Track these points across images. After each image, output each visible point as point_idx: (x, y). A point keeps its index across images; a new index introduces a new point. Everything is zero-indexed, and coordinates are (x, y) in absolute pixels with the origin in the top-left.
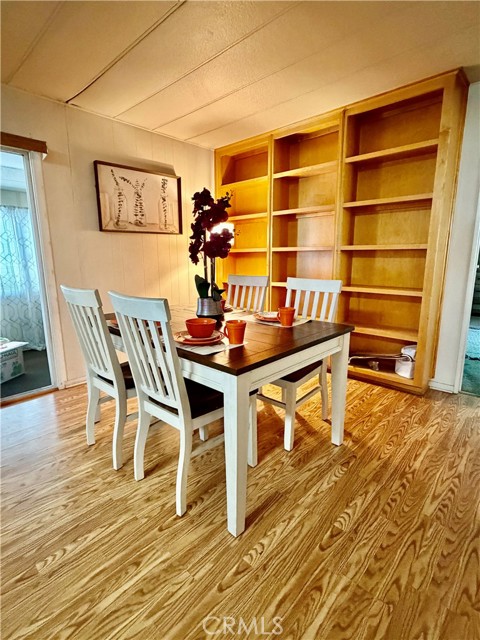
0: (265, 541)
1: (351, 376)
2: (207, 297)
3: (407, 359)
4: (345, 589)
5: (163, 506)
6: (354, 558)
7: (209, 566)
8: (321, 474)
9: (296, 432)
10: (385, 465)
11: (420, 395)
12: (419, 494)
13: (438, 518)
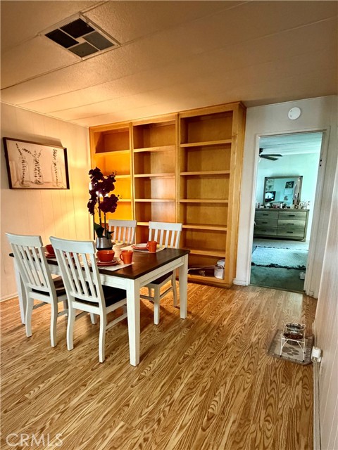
0: (151, 366)
1: (190, 281)
2: (103, 237)
3: (220, 268)
4: (191, 376)
5: (90, 359)
6: (195, 365)
7: (123, 380)
8: (176, 333)
9: (160, 315)
10: (209, 325)
11: (228, 289)
12: (226, 336)
13: (234, 344)
